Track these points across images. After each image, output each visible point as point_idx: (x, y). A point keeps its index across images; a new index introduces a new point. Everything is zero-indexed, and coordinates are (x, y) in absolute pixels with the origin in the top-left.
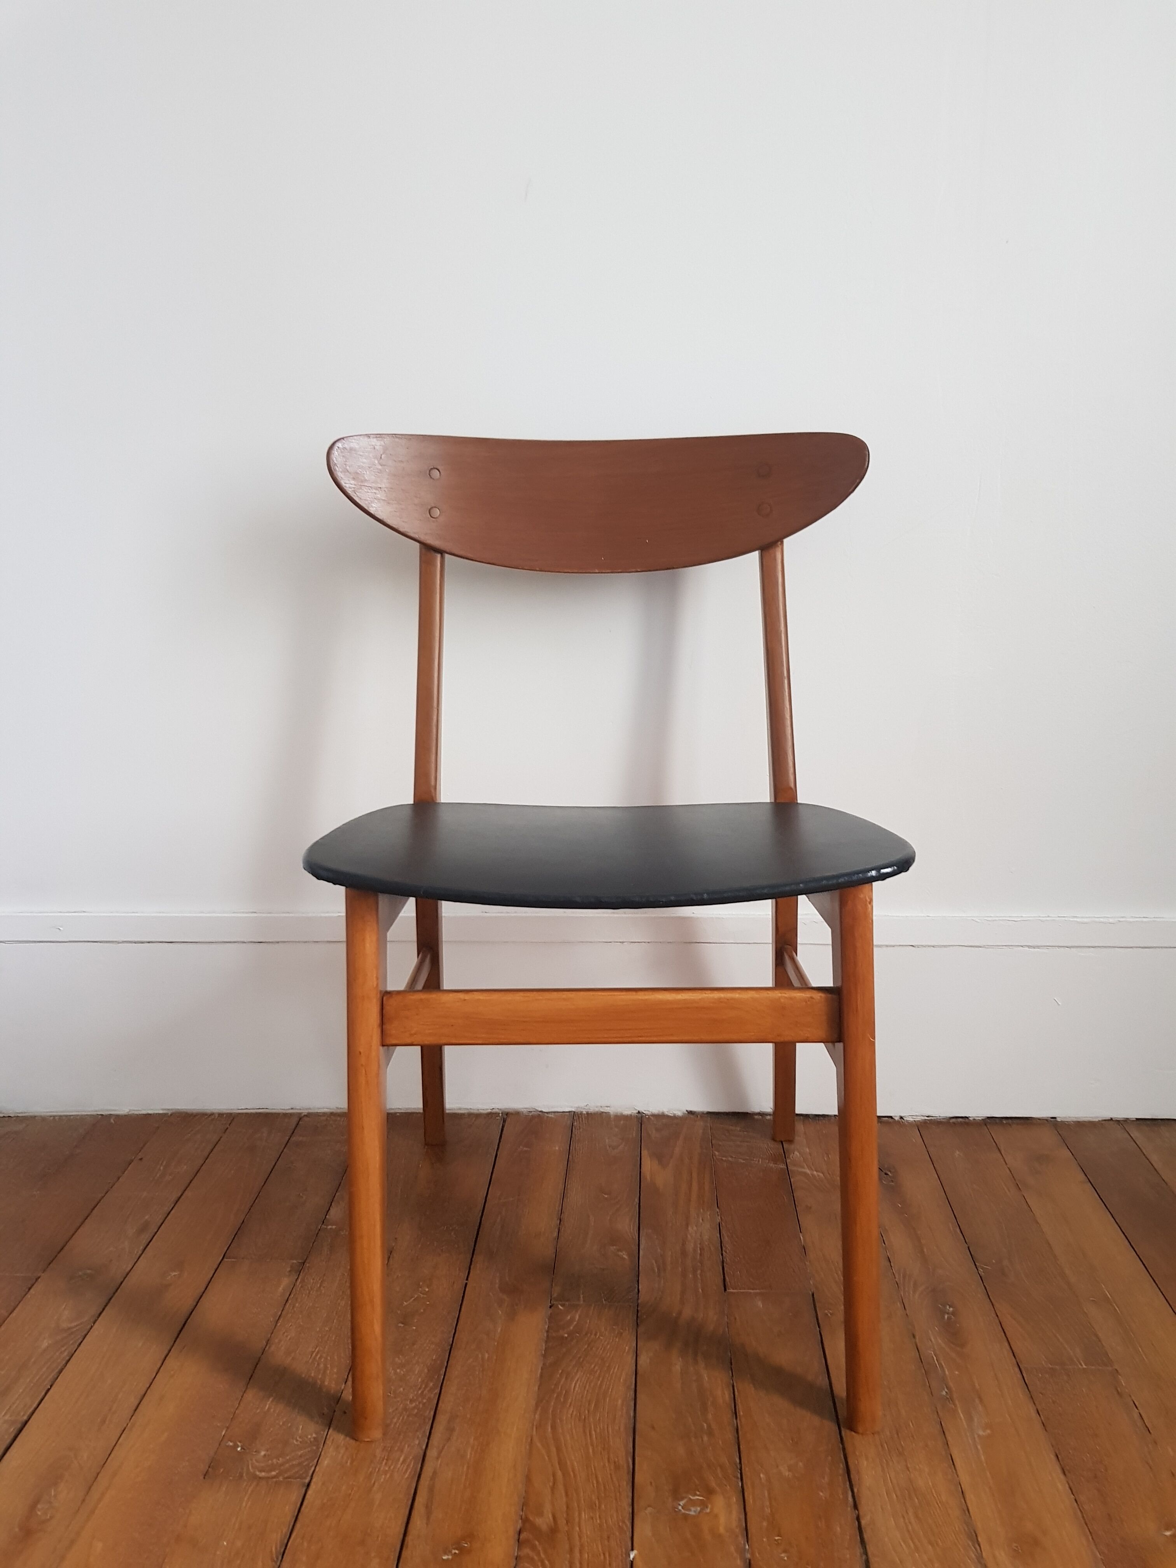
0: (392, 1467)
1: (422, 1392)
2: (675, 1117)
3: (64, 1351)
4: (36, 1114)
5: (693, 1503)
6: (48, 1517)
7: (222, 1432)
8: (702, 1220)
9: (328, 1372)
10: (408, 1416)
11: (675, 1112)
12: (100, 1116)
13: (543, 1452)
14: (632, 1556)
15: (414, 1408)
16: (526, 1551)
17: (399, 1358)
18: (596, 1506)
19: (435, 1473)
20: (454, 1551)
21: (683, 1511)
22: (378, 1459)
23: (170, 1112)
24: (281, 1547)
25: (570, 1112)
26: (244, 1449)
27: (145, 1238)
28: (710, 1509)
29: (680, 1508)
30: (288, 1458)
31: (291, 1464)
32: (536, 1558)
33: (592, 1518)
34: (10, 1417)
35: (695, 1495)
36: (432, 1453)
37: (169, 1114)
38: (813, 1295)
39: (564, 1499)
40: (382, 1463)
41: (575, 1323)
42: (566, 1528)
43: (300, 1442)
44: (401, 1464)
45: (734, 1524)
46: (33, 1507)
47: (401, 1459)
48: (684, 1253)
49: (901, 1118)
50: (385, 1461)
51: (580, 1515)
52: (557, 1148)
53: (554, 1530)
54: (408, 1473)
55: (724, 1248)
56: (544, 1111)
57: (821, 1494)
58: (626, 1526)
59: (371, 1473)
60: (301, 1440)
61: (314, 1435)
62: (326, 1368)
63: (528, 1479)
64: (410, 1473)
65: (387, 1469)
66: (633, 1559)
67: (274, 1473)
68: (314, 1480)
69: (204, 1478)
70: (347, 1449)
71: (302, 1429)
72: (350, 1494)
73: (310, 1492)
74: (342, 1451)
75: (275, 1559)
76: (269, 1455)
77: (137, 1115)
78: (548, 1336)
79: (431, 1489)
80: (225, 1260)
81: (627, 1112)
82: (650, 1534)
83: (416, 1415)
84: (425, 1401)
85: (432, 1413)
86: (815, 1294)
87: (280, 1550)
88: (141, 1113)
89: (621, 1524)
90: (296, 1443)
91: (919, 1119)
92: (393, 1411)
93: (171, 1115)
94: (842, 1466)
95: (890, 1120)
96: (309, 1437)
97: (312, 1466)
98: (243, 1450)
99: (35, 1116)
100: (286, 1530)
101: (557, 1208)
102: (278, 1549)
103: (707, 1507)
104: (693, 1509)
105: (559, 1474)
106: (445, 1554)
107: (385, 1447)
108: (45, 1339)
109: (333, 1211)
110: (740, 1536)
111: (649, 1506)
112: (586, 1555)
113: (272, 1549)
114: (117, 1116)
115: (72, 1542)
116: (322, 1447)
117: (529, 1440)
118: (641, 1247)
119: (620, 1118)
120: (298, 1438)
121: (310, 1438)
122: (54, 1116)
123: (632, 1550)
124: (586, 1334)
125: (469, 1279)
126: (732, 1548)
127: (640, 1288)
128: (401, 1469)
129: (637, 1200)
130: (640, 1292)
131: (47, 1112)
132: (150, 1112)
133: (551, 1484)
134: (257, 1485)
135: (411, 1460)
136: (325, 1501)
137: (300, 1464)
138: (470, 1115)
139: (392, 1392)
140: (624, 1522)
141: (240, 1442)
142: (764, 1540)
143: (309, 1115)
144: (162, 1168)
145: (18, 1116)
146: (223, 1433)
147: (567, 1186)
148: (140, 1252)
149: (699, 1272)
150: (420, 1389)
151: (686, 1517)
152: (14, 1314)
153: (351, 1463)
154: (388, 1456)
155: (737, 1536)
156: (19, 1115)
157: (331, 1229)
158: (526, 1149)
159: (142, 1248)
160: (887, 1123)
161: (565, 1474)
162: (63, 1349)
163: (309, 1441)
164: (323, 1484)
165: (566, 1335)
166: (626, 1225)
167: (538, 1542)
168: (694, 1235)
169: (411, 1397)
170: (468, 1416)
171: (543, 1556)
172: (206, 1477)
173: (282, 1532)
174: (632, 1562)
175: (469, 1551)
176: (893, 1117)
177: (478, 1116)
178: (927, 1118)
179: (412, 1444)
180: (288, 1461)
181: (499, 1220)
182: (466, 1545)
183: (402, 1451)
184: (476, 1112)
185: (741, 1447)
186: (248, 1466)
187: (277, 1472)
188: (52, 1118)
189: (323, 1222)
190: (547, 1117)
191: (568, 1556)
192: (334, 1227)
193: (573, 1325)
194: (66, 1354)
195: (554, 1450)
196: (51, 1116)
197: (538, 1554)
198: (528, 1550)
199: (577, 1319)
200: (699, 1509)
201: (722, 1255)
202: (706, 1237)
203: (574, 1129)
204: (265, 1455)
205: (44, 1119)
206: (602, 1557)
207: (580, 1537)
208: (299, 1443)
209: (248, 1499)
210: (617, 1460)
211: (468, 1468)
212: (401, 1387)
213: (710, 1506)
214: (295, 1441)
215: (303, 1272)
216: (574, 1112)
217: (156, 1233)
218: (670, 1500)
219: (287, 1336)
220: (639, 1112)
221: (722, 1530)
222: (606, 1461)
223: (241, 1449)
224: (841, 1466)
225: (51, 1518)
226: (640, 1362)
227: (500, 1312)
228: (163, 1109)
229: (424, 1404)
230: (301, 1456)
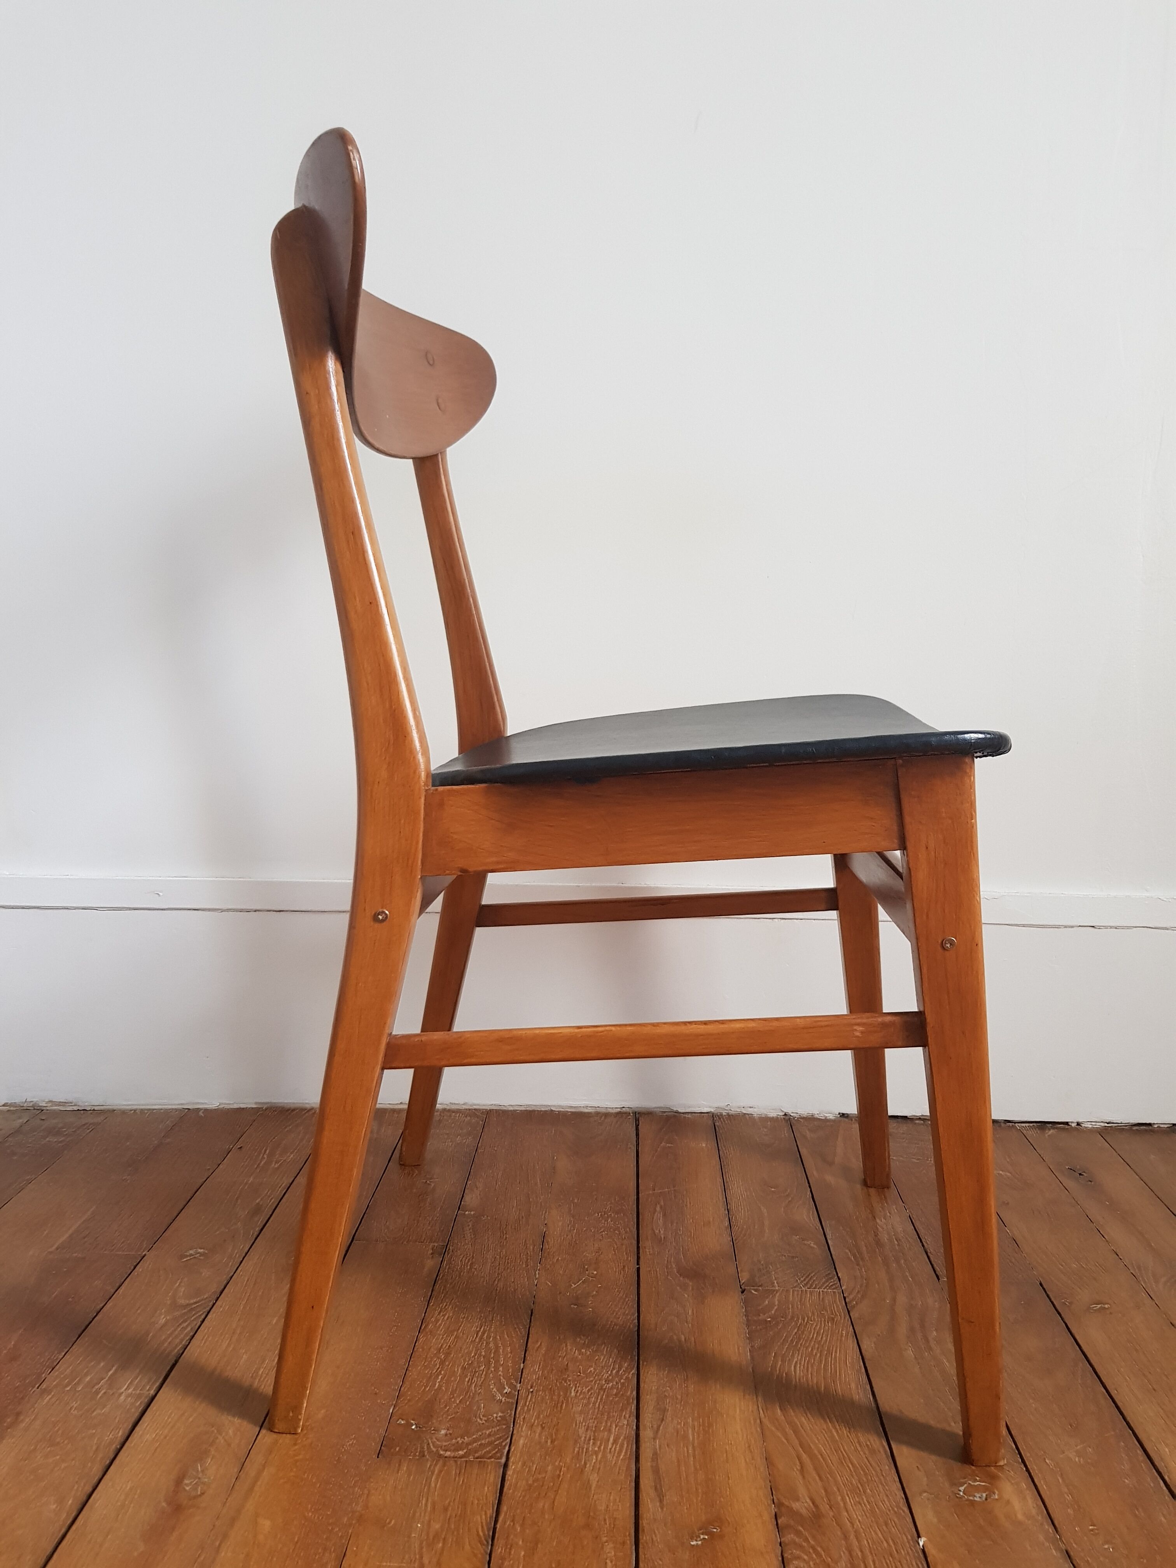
0: (602, 1447)
1: (618, 1371)
2: (826, 1120)
3: (187, 1326)
4: (115, 1108)
5: (978, 1489)
6: (199, 1493)
7: (390, 1409)
8: (890, 1213)
9: (501, 1351)
10: (607, 1396)
11: (826, 1115)
12: (187, 1110)
13: (779, 1434)
14: (921, 1543)
15: (612, 1388)
16: (789, 1537)
17: (580, 1338)
18: (860, 1491)
19: (655, 1454)
20: (702, 1537)
21: (966, 1497)
22: (583, 1439)
23: (265, 1107)
24: (488, 1531)
25: (707, 1113)
26: (420, 1427)
27: (260, 1220)
28: (998, 1495)
29: (961, 1493)
30: (474, 1437)
31: (480, 1443)
32: (805, 1544)
33: (860, 1503)
34: (134, 1390)
35: (975, 1481)
36: (646, 1434)
37: (264, 1108)
38: (1041, 1284)
39: (820, 1483)
40: (589, 1444)
41: (776, 1308)
42: (831, 1514)
43: (486, 1421)
44: (613, 1444)
45: (1034, 1512)
46: (179, 1482)
47: (611, 1439)
48: (879, 1243)
49: (1078, 1124)
50: (592, 1441)
51: (843, 1499)
52: (704, 1145)
53: (817, 1516)
54: (623, 1454)
55: (923, 1240)
56: (680, 1111)
57: (1126, 1481)
58: (904, 1511)
59: (578, 1452)
60: (486, 1419)
61: (500, 1414)
62: (497, 1347)
63: (769, 1461)
64: (626, 1453)
65: (596, 1449)
66: (923, 1546)
67: (461, 1453)
68: (512, 1460)
69: (378, 1457)
70: (543, 1428)
71: (484, 1407)
72: (559, 1476)
73: (510, 1472)
74: (539, 1430)
75: (485, 1543)
76: (450, 1434)
77: (228, 1109)
78: (748, 1320)
79: (656, 1471)
80: (354, 1241)
81: (773, 1114)
82: (935, 1520)
83: (616, 1395)
84: (622, 1381)
85: (635, 1393)
86: (1042, 1282)
87: (489, 1535)
88: (232, 1107)
89: (896, 1509)
90: (480, 1422)
91: (1098, 1125)
92: (589, 1391)
93: (266, 1109)
94: (1140, 1452)
95: (1067, 1127)
96: (495, 1415)
97: (505, 1445)
98: (418, 1428)
99: (115, 1110)
100: (491, 1512)
101: (721, 1198)
102: (487, 1533)
103: (994, 1493)
104: (978, 1495)
105: (804, 1456)
106: (692, 1539)
107: (588, 1426)
108: (161, 1314)
109: (467, 1198)
110: (1045, 1523)
111: (925, 1492)
112: (866, 1542)
113: (478, 1532)
114: (206, 1110)
115: (233, 1521)
116: (512, 1426)
117: (758, 1421)
118: (828, 1237)
119: (765, 1119)
120: (481, 1417)
121: (496, 1417)
122: (135, 1110)
123: (919, 1536)
124: (792, 1318)
125: (641, 1263)
126: (1041, 1538)
127: (839, 1275)
128: (613, 1449)
129: (809, 1193)
130: (841, 1280)
131: (128, 1105)
132: (242, 1106)
133: (799, 1468)
134: (444, 1465)
135: (623, 1440)
136: (530, 1482)
137: (491, 1443)
138: (597, 1114)
139: (581, 1372)
140: (898, 1507)
141: (413, 1420)
142: (1077, 1529)
144: (265, 1156)
145: (94, 1110)
146: (391, 1411)
147: (726, 1178)
148: (256, 1234)
149: (902, 1261)
150: (613, 1369)
151: (973, 1503)
152: (121, 1291)
153: (552, 1442)
154: (594, 1436)
155: (1042, 1524)
156: (96, 1108)
157: (468, 1214)
158: (670, 1145)
159: (258, 1229)
160: (1064, 1129)
161: (812, 1457)
162: (185, 1325)
163: (495, 1420)
164: (524, 1464)
165: (769, 1319)
166: (805, 1215)
167: (802, 1526)
168: (885, 1227)
169: (606, 1376)
170: (679, 1397)
171: (812, 1542)
172: (380, 1456)
173: (486, 1514)
174: (923, 1551)
175: (721, 1536)
176: (1070, 1124)
177: (607, 1115)
178: (1106, 1125)
179: (620, 1424)
180: (475, 1440)
181: (658, 1209)
182: (715, 1530)
183: (610, 1431)
184: (604, 1111)
185: (1012, 1432)
186: (428, 1444)
187: (465, 1451)
188: (133, 1111)
189: (459, 1208)
190: (685, 1117)
191: (843, 1542)
192: (472, 1213)
193: (774, 1310)
194: (189, 1329)
195: (790, 1432)
196: (131, 1110)
197: (806, 1540)
198: (792, 1535)
199: (776, 1304)
200: (984, 1495)
201: (923, 1246)
202: (899, 1229)
203: (717, 1128)
204: (446, 1435)
205: (124, 1112)
206: (886, 1545)
207: (852, 1524)
208: (484, 1422)
209: (437, 1479)
210: (868, 1443)
211: (694, 1450)
212: (592, 1366)
213: (997, 1492)
214: (478, 1420)
215: (448, 1254)
216: (713, 1113)
217: (271, 1215)
218: (947, 1485)
219: (444, 1316)
220: (785, 1115)
221: (1020, 1517)
222: (858, 1446)
223: (416, 1427)
224: (1138, 1452)
225: (202, 1494)
226: (864, 1347)
227: (686, 1296)
228: (256, 1103)
229: (623, 1384)
230: (489, 1435)
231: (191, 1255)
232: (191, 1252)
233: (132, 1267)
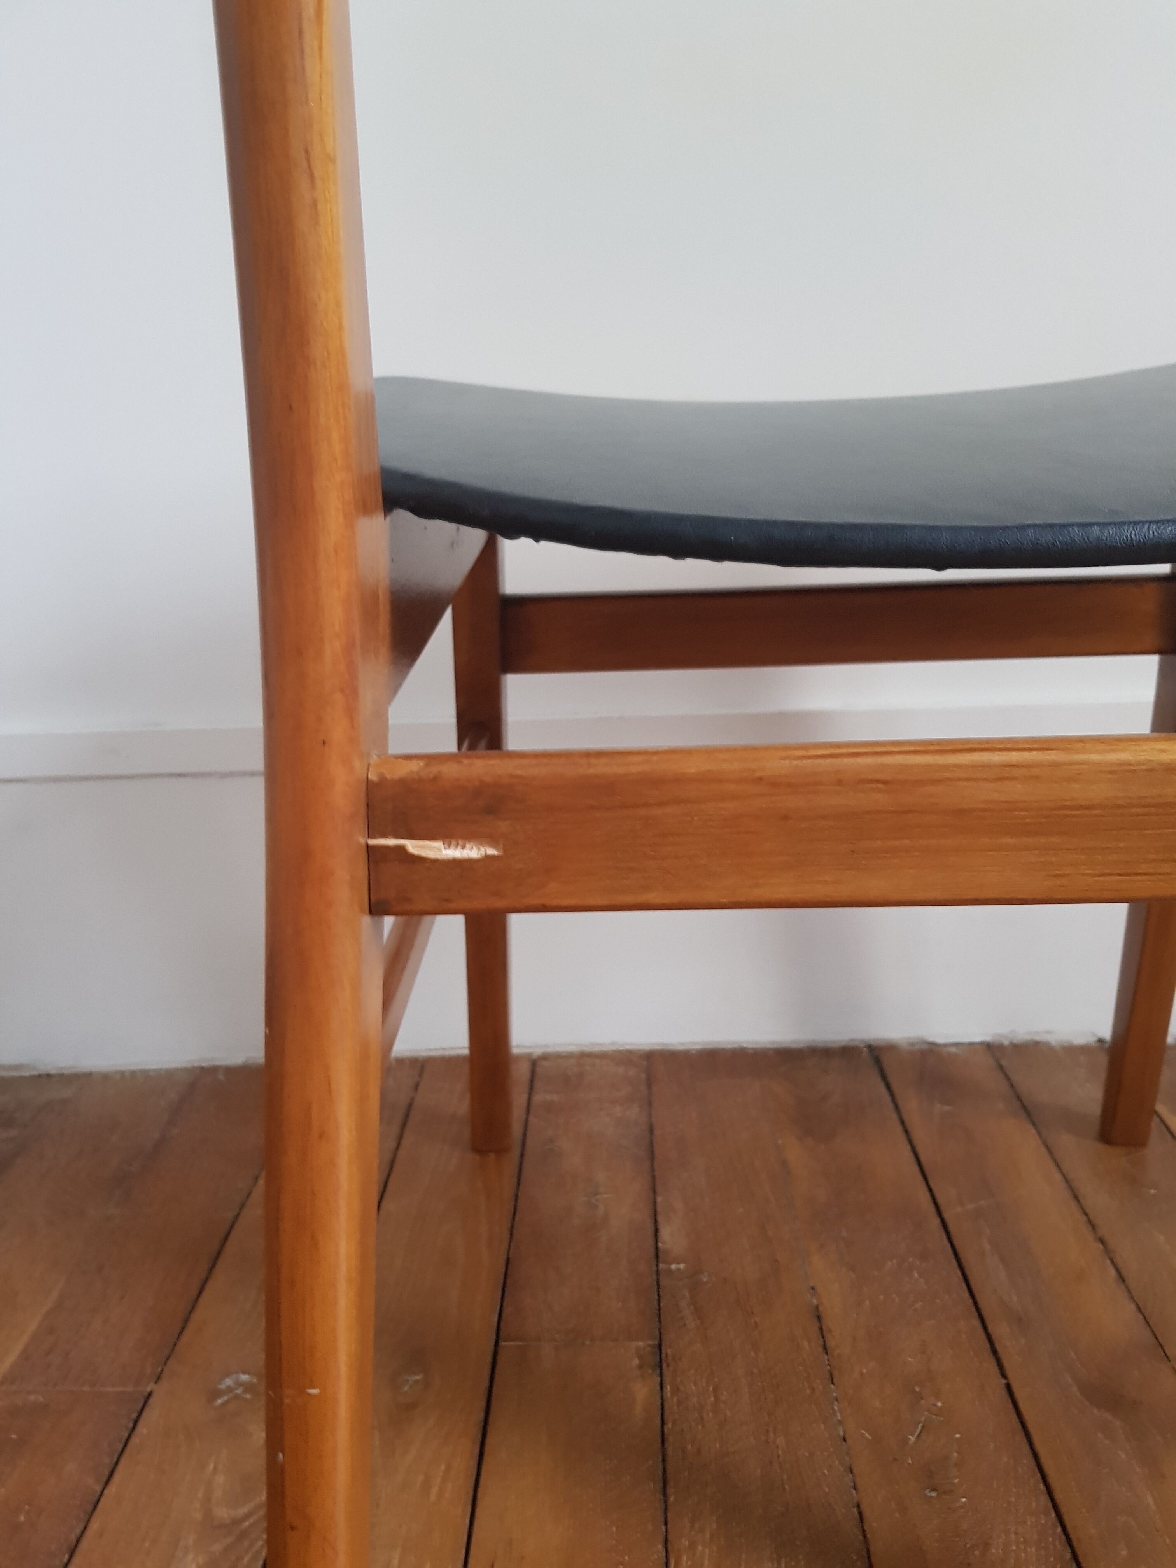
25: (980, 1043)
56: (935, 1042)
80: (503, 1343)
81: (1078, 1041)
109: (665, 1233)
125: (1006, 1374)
131: (110, 1066)
143: (545, 1057)
156: (65, 1072)
157: (676, 1268)
177: (823, 1051)
184: (817, 1045)
188: (119, 1075)
189: (658, 1258)
190: (948, 1053)
192: (682, 1266)
196: (117, 1073)
203: (1007, 1073)
215: (668, 1366)
216: (988, 1043)
227: (1123, 1457)
231: (229, 1390)
232: (229, 1382)
233: (131, 1425)
